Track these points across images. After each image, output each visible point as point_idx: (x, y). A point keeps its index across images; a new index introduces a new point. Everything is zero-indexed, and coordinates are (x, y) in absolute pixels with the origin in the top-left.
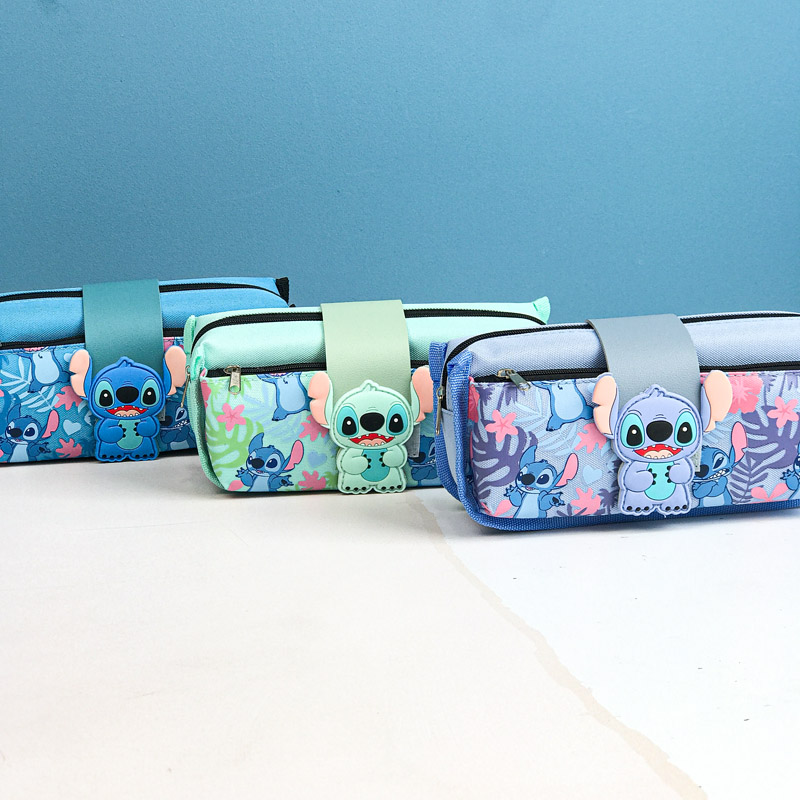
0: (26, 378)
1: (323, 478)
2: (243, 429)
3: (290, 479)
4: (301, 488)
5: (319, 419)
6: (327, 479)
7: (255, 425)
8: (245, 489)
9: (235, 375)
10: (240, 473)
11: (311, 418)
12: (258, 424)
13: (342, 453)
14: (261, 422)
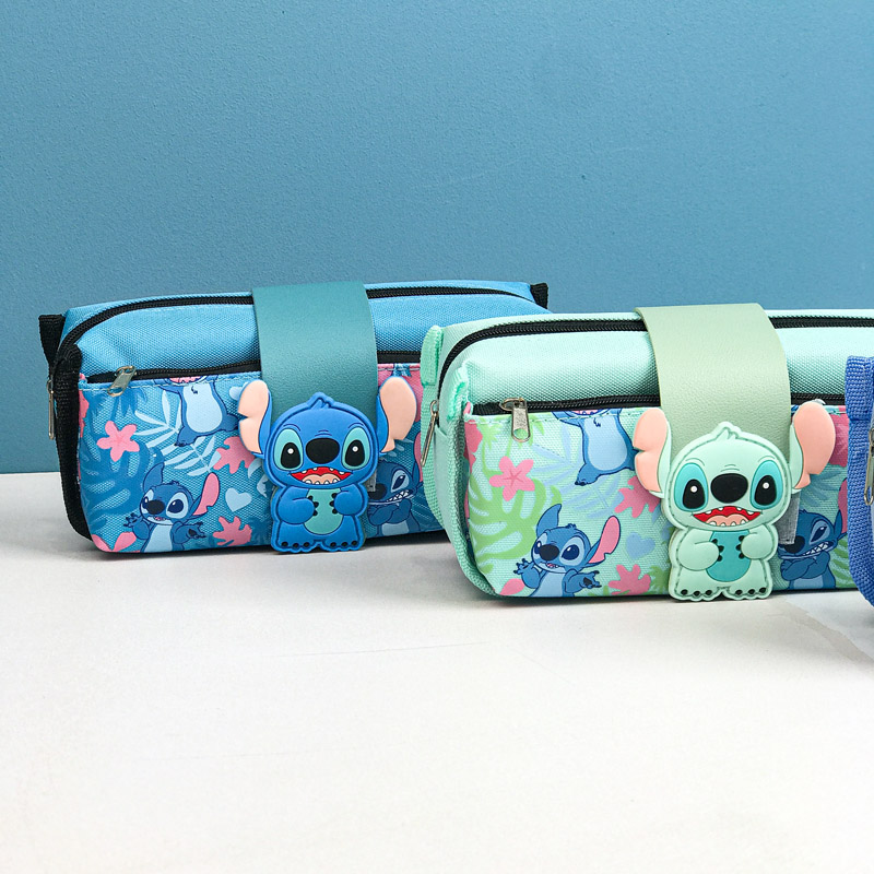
0: (173, 424)
1: (647, 576)
2: (529, 498)
3: (597, 578)
4: (611, 591)
5: (649, 483)
6: (653, 578)
7: (548, 491)
8: (526, 592)
9: (519, 412)
10: (522, 567)
11: (635, 481)
12: (553, 490)
13: (680, 536)
14: (558, 487)
